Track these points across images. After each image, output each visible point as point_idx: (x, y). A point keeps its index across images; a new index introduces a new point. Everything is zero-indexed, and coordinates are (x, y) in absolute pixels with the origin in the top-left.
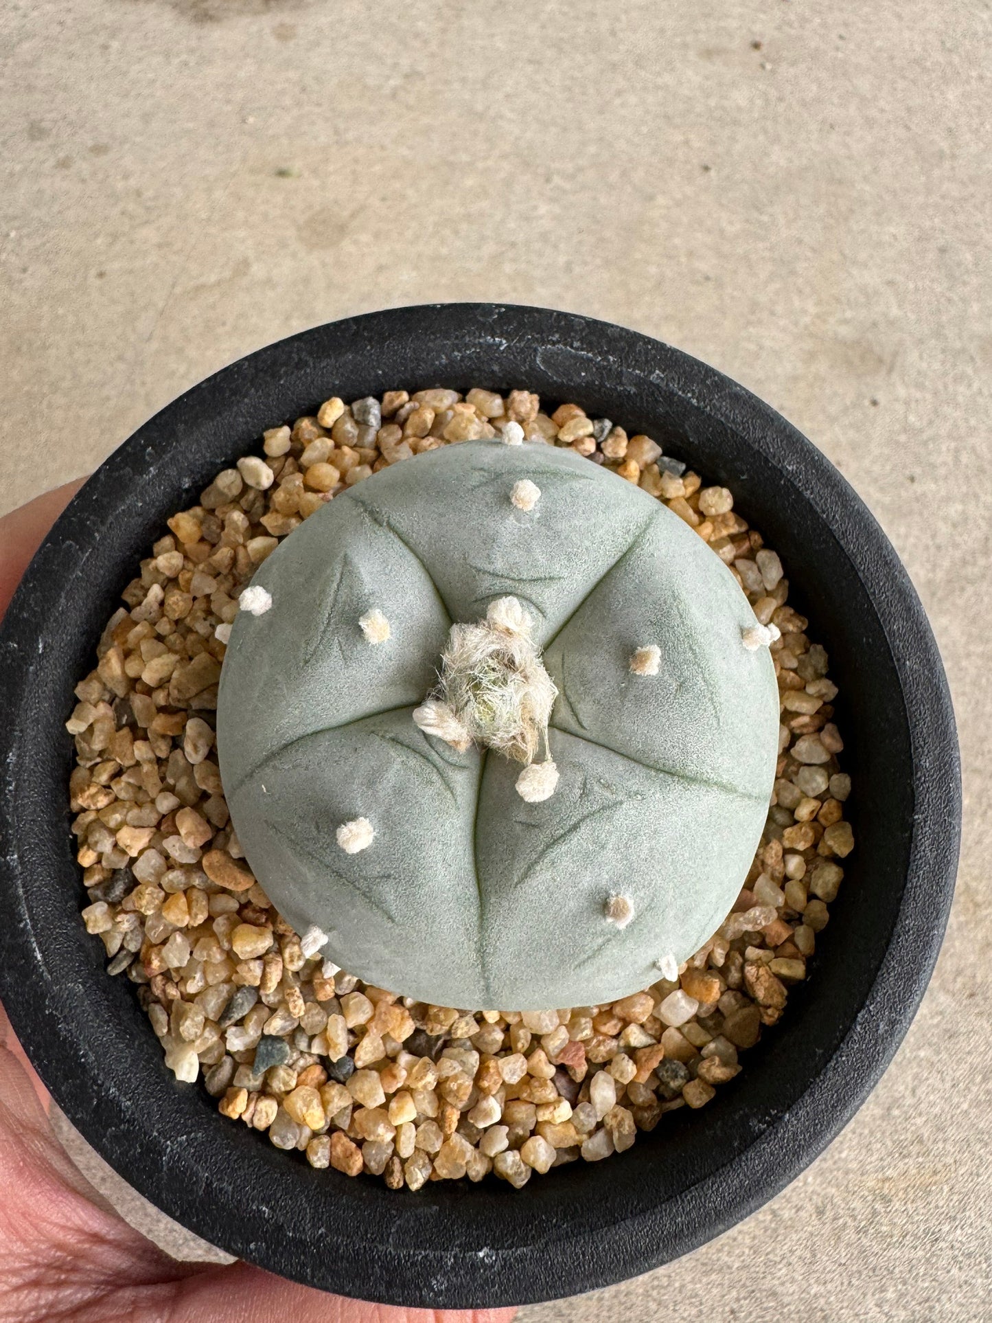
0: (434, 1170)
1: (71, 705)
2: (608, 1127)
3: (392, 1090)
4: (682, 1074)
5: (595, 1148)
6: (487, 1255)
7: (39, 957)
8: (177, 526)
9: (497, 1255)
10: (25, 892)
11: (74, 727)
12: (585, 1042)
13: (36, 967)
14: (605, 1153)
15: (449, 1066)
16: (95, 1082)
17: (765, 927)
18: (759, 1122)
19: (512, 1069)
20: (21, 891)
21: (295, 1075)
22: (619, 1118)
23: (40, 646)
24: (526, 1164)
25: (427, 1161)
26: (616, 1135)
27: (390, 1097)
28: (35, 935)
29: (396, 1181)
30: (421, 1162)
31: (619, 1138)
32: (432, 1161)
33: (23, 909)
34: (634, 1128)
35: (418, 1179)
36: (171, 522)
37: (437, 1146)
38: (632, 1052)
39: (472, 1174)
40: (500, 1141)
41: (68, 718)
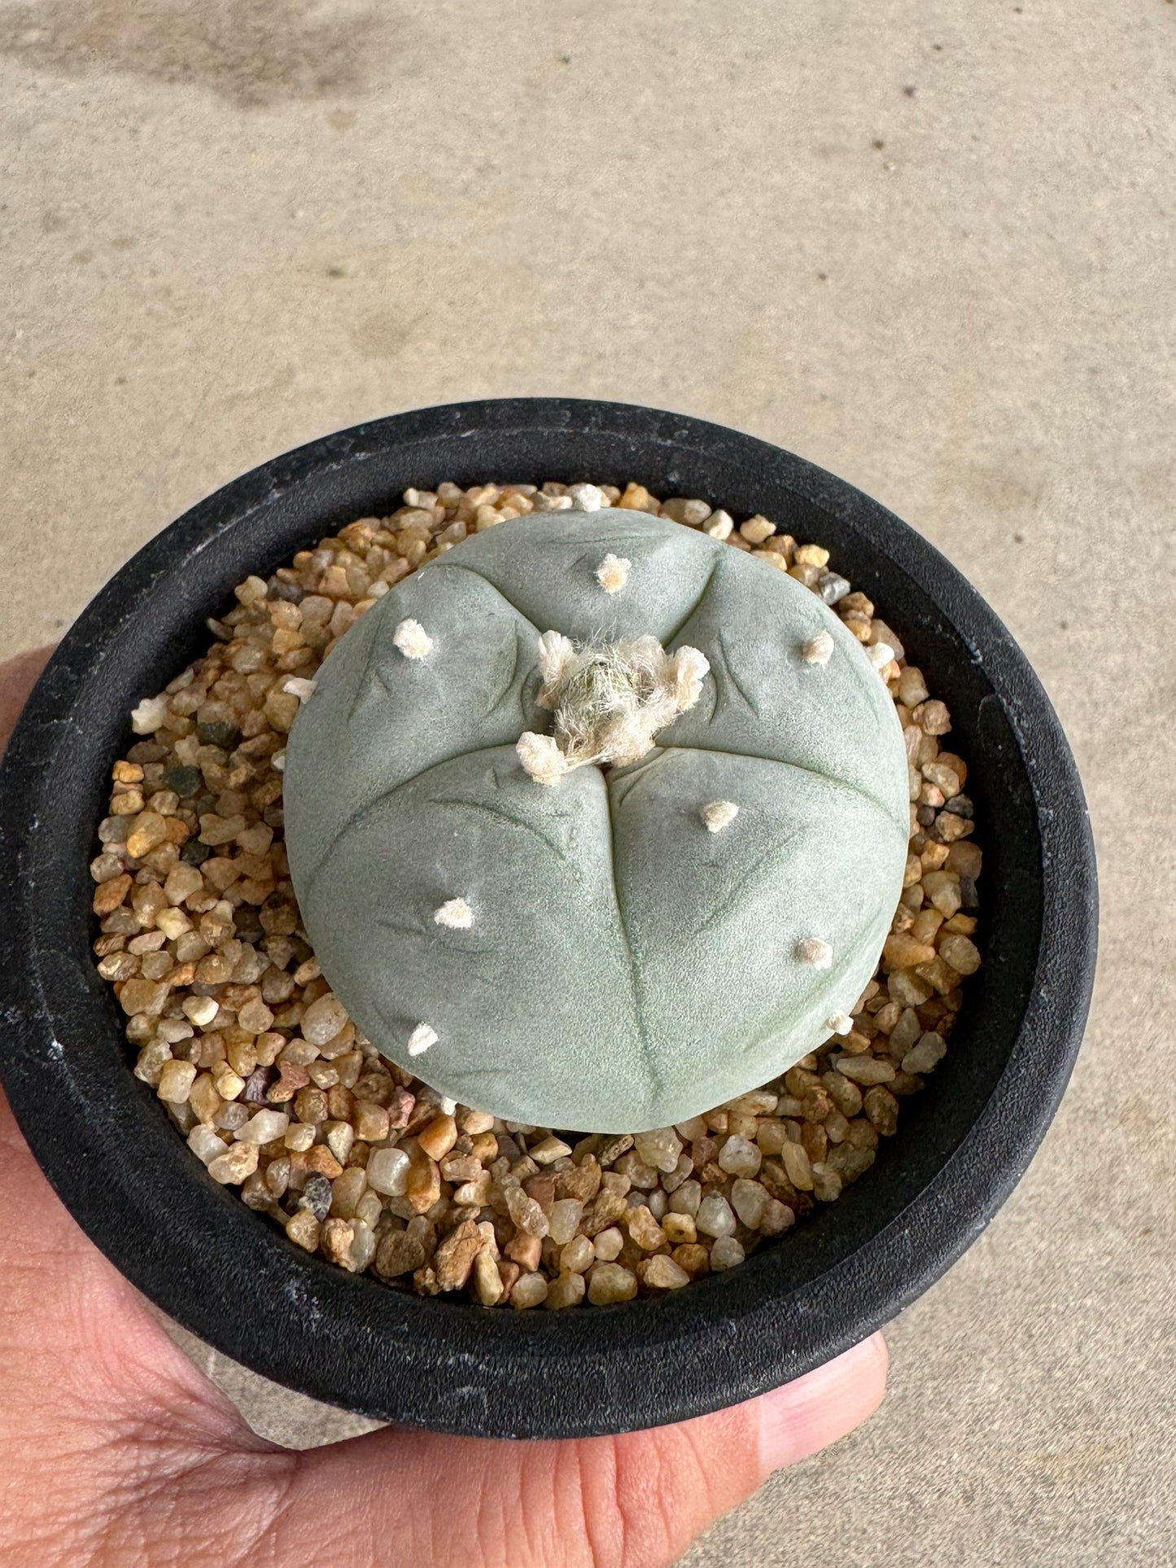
0: (123, 983)
1: (430, 487)
2: (230, 1149)
3: (191, 906)
4: (319, 1206)
5: (205, 1142)
6: (55, 1050)
7: (199, 549)
8: (632, 492)
9: (60, 1060)
10: (252, 516)
11: (412, 496)
12: (313, 1084)
13: (189, 549)
14: (202, 1155)
15: (235, 950)
16: (105, 638)
17: (523, 1231)
18: (298, 1289)
19: (256, 1015)
20: (250, 512)
21: (172, 812)
22: (245, 1156)
23: (468, 434)
24: (162, 1069)
25: (133, 971)
26: (226, 1158)
27: (183, 905)
28: (216, 539)
29: (101, 948)
30: (127, 964)
31: (224, 1163)
32: (134, 976)
33: (234, 521)
34: (242, 1177)
35: (110, 969)
36: (632, 486)
37: (149, 972)
38: (322, 1140)
39: (134, 1023)
40: (177, 1034)
41: (418, 488)
